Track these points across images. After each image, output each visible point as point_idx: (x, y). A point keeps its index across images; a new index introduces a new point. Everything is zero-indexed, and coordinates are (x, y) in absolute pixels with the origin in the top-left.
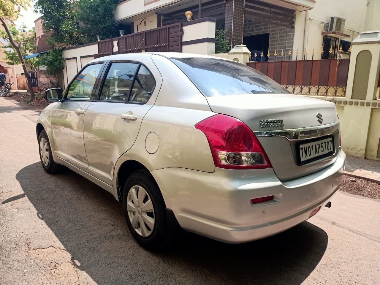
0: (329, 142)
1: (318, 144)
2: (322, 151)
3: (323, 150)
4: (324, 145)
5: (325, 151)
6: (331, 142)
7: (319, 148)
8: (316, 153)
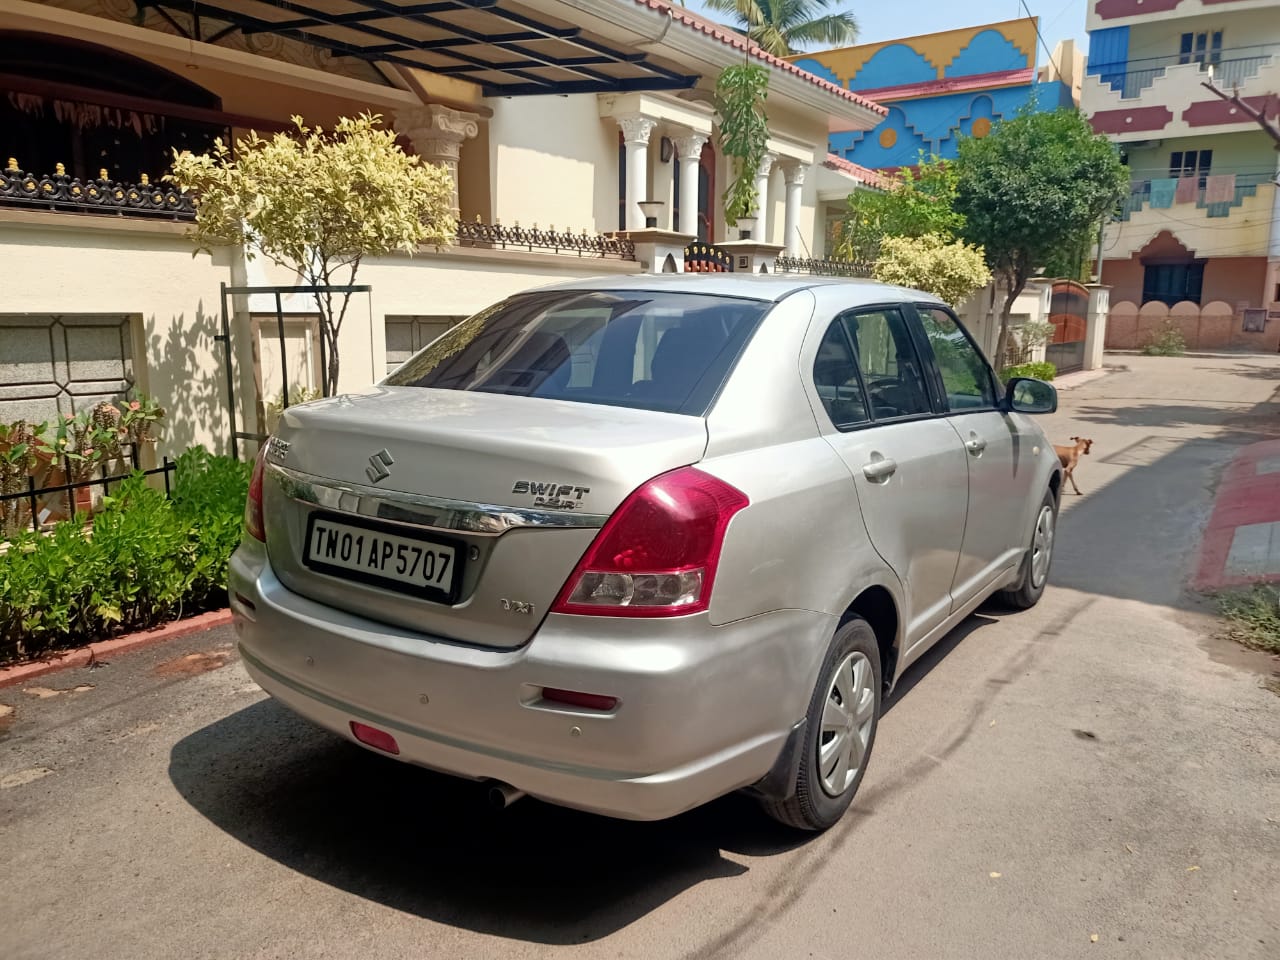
0: (437, 558)
1: (387, 544)
2: (398, 568)
3: (401, 568)
4: (411, 556)
5: (411, 574)
6: (443, 560)
7: (385, 556)
8: (373, 565)
